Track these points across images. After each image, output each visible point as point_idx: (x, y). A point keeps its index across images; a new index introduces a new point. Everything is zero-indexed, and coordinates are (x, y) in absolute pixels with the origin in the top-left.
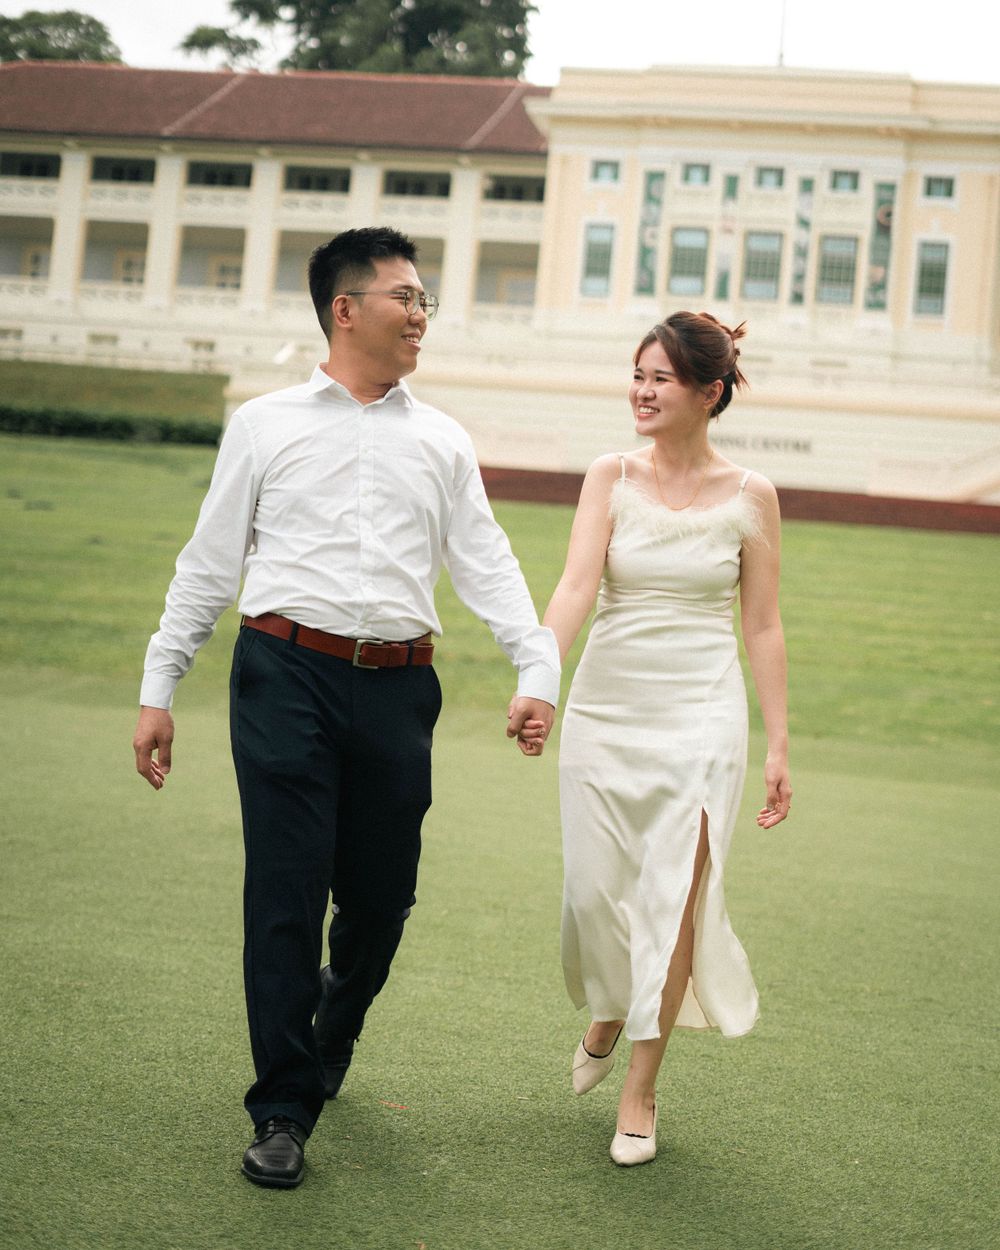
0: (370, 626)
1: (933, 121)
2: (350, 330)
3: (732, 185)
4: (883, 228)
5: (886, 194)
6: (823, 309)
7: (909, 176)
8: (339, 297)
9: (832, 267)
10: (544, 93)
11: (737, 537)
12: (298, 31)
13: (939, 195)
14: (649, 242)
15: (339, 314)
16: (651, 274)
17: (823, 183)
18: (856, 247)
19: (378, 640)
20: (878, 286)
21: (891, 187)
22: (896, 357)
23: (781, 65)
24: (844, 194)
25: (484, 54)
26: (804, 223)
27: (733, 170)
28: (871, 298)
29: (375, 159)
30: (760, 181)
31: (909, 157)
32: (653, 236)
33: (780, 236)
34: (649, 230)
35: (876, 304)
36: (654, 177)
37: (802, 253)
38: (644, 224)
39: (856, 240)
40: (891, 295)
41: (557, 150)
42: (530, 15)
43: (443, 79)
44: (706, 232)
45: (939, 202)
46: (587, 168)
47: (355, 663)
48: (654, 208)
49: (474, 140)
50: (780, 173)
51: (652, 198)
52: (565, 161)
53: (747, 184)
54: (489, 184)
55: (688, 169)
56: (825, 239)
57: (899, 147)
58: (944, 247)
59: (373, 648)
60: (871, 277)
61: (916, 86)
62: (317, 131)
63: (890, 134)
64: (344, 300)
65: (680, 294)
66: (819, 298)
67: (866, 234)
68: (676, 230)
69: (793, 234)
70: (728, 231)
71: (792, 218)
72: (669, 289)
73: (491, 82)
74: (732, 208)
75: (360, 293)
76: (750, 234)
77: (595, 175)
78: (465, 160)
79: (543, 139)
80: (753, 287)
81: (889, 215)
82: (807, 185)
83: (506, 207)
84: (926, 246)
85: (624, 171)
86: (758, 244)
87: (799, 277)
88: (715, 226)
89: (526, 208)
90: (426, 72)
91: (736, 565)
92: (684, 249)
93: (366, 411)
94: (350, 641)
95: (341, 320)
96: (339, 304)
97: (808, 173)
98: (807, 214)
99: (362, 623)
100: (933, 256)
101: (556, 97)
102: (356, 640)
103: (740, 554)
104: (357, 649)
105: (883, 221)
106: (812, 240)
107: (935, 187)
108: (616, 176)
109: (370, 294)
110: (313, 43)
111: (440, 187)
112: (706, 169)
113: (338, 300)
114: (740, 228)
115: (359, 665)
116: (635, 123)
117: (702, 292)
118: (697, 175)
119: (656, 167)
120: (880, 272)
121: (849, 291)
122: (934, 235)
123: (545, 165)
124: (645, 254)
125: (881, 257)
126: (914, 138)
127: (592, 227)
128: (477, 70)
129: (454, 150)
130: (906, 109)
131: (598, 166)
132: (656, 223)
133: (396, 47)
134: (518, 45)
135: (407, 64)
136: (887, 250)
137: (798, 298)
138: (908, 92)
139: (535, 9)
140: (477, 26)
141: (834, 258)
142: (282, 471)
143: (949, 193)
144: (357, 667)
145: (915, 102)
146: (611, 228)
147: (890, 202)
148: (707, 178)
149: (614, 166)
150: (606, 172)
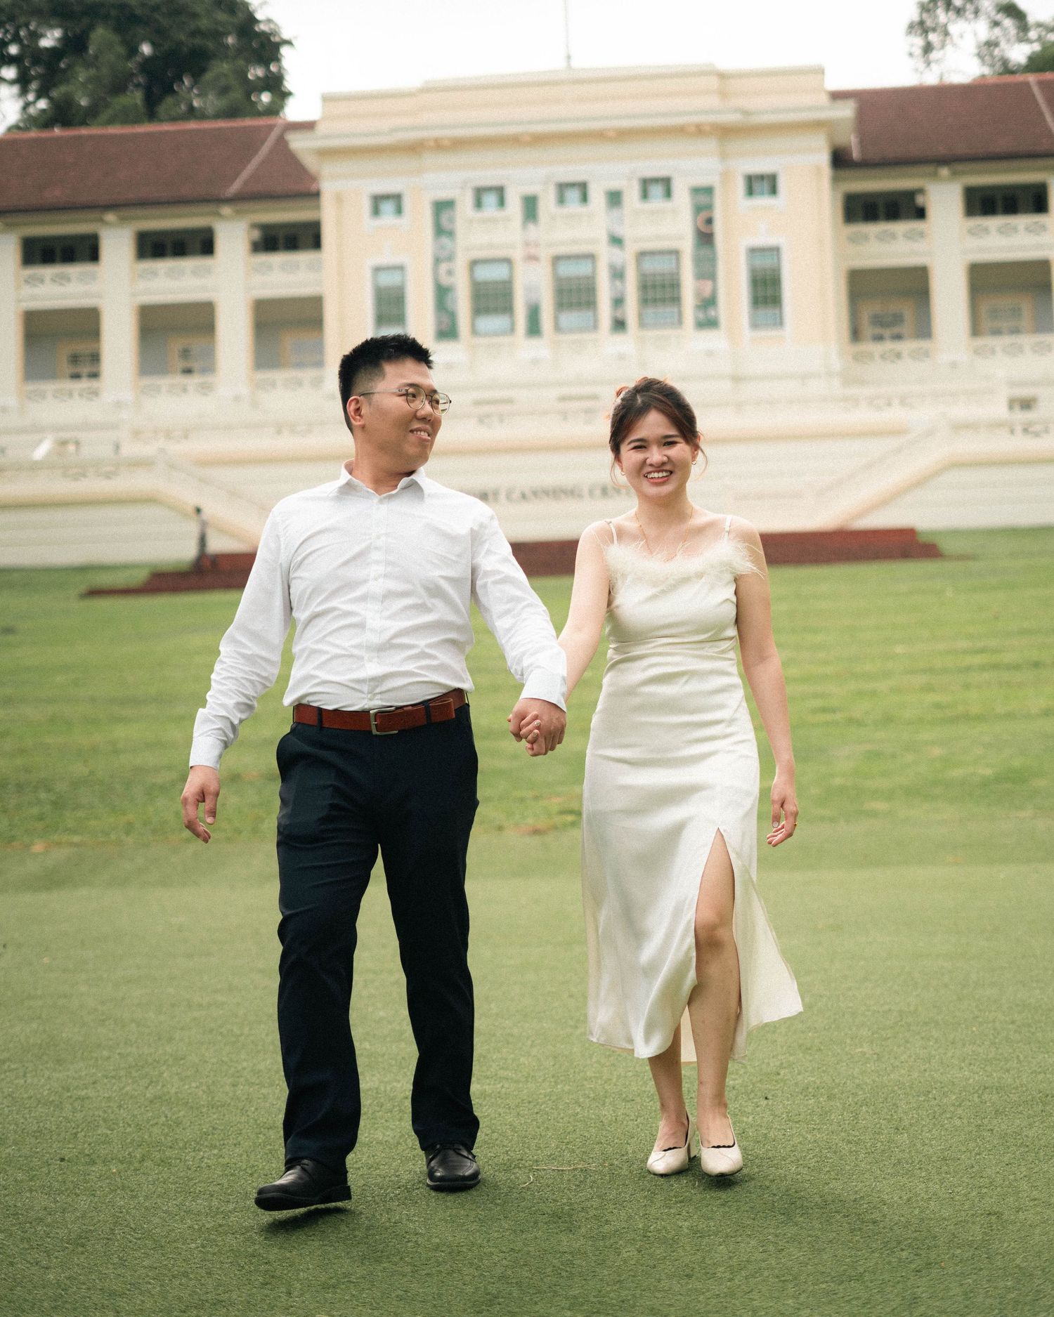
0: (379, 696)
1: (746, 113)
2: (363, 427)
3: (530, 206)
4: (705, 238)
5: (703, 197)
6: (651, 334)
7: (726, 176)
8: (351, 398)
9: (654, 287)
10: (308, 126)
11: (729, 577)
12: (24, 92)
13: (762, 193)
14: (445, 281)
15: (352, 413)
16: (452, 316)
17: (632, 194)
18: (678, 260)
19: (391, 707)
20: (708, 301)
21: (709, 191)
22: (737, 379)
23: (569, 67)
24: (657, 202)
25: (237, 95)
26: (616, 241)
27: (530, 190)
28: (701, 316)
29: (123, 220)
30: (561, 200)
31: (724, 156)
32: (450, 273)
33: (591, 257)
34: (443, 267)
35: (708, 323)
36: (442, 207)
37: (617, 274)
38: (437, 261)
39: (676, 253)
40: (723, 310)
41: (328, 188)
42: (284, 50)
43: (192, 125)
44: (508, 261)
45: (763, 201)
46: (366, 205)
47: (375, 732)
48: (445, 240)
49: (235, 187)
50: (583, 188)
51: (442, 231)
52: (339, 199)
53: (547, 204)
54: (256, 234)
55: (479, 194)
56: (642, 255)
57: (711, 145)
58: (775, 250)
59: (389, 716)
60: (698, 294)
61: (723, 76)
62: (55, 194)
63: (700, 131)
64: (357, 402)
65: (487, 335)
66: (642, 324)
67: (687, 244)
68: (474, 263)
69: (606, 255)
70: (532, 258)
71: (604, 238)
72: (474, 332)
73: (248, 122)
74: (533, 231)
75: (369, 393)
76: (557, 259)
77: (376, 211)
78: (226, 210)
79: (313, 179)
80: (569, 318)
81: (709, 221)
82: (615, 198)
83: (278, 259)
84: (753, 251)
85: (407, 204)
86: (568, 270)
87: (618, 302)
88: (517, 255)
89: (302, 258)
90: (174, 119)
91: (733, 602)
92: (486, 283)
93: (381, 501)
94: (364, 714)
95: (355, 419)
96: (353, 404)
97: (615, 185)
98: (620, 231)
99: (369, 696)
100: (765, 262)
101: (321, 129)
102: (369, 712)
103: (736, 593)
104: (372, 718)
105: (703, 229)
106: (626, 257)
107: (756, 186)
108: (399, 211)
109: (378, 393)
110: (42, 104)
111: (204, 244)
112: (500, 191)
113: (352, 400)
114: (545, 254)
115: (378, 733)
116: (414, 149)
117: (512, 330)
118: (490, 199)
119: (443, 195)
120: (707, 287)
121: (676, 310)
122: (763, 239)
123: (318, 207)
124: (442, 293)
125: (706, 269)
126: (726, 133)
127: (377, 270)
128: (232, 112)
129: (214, 200)
130: (713, 102)
131: (378, 201)
132: (450, 258)
133: (136, 97)
134: (275, 84)
135: (151, 112)
136: (713, 260)
137: (619, 325)
138: (714, 82)
139: (289, 43)
140: (225, 65)
141: (654, 275)
142: (304, 559)
143: (773, 190)
144: (376, 736)
145: (723, 94)
146: (400, 268)
147: (710, 207)
148: (502, 202)
149: (397, 198)
150: (388, 207)
